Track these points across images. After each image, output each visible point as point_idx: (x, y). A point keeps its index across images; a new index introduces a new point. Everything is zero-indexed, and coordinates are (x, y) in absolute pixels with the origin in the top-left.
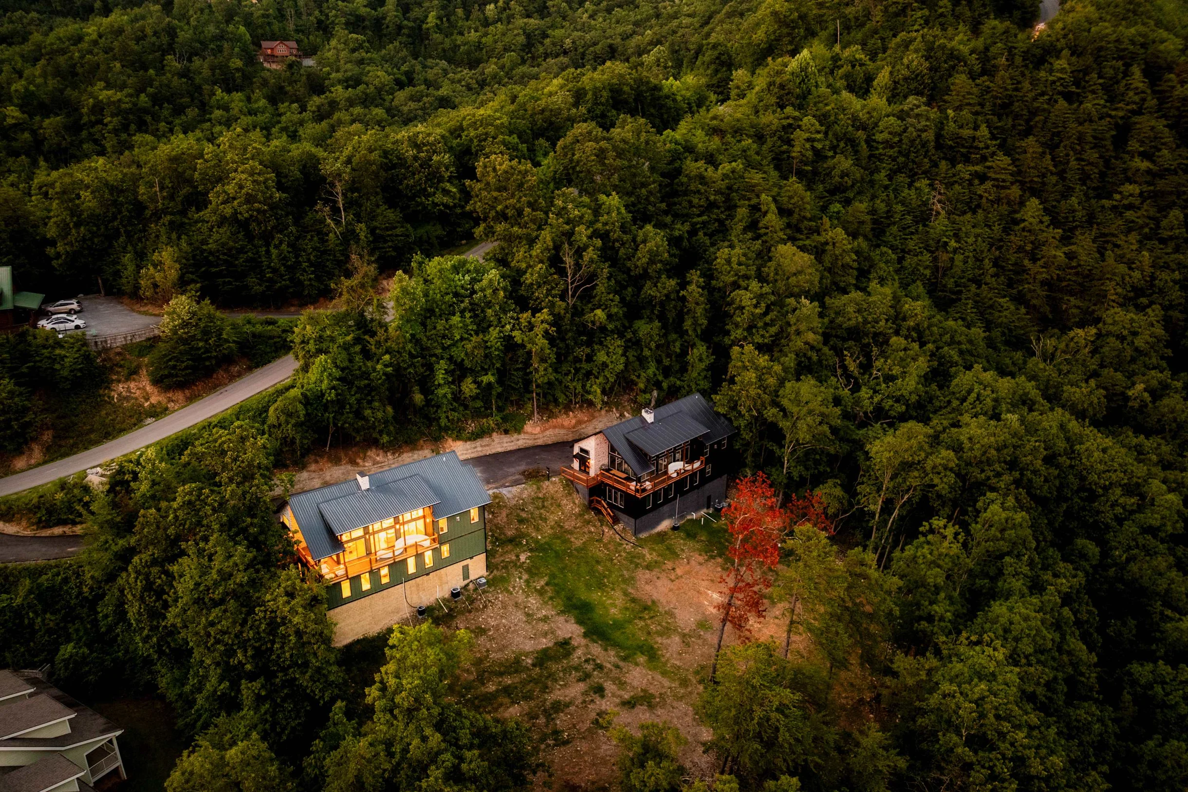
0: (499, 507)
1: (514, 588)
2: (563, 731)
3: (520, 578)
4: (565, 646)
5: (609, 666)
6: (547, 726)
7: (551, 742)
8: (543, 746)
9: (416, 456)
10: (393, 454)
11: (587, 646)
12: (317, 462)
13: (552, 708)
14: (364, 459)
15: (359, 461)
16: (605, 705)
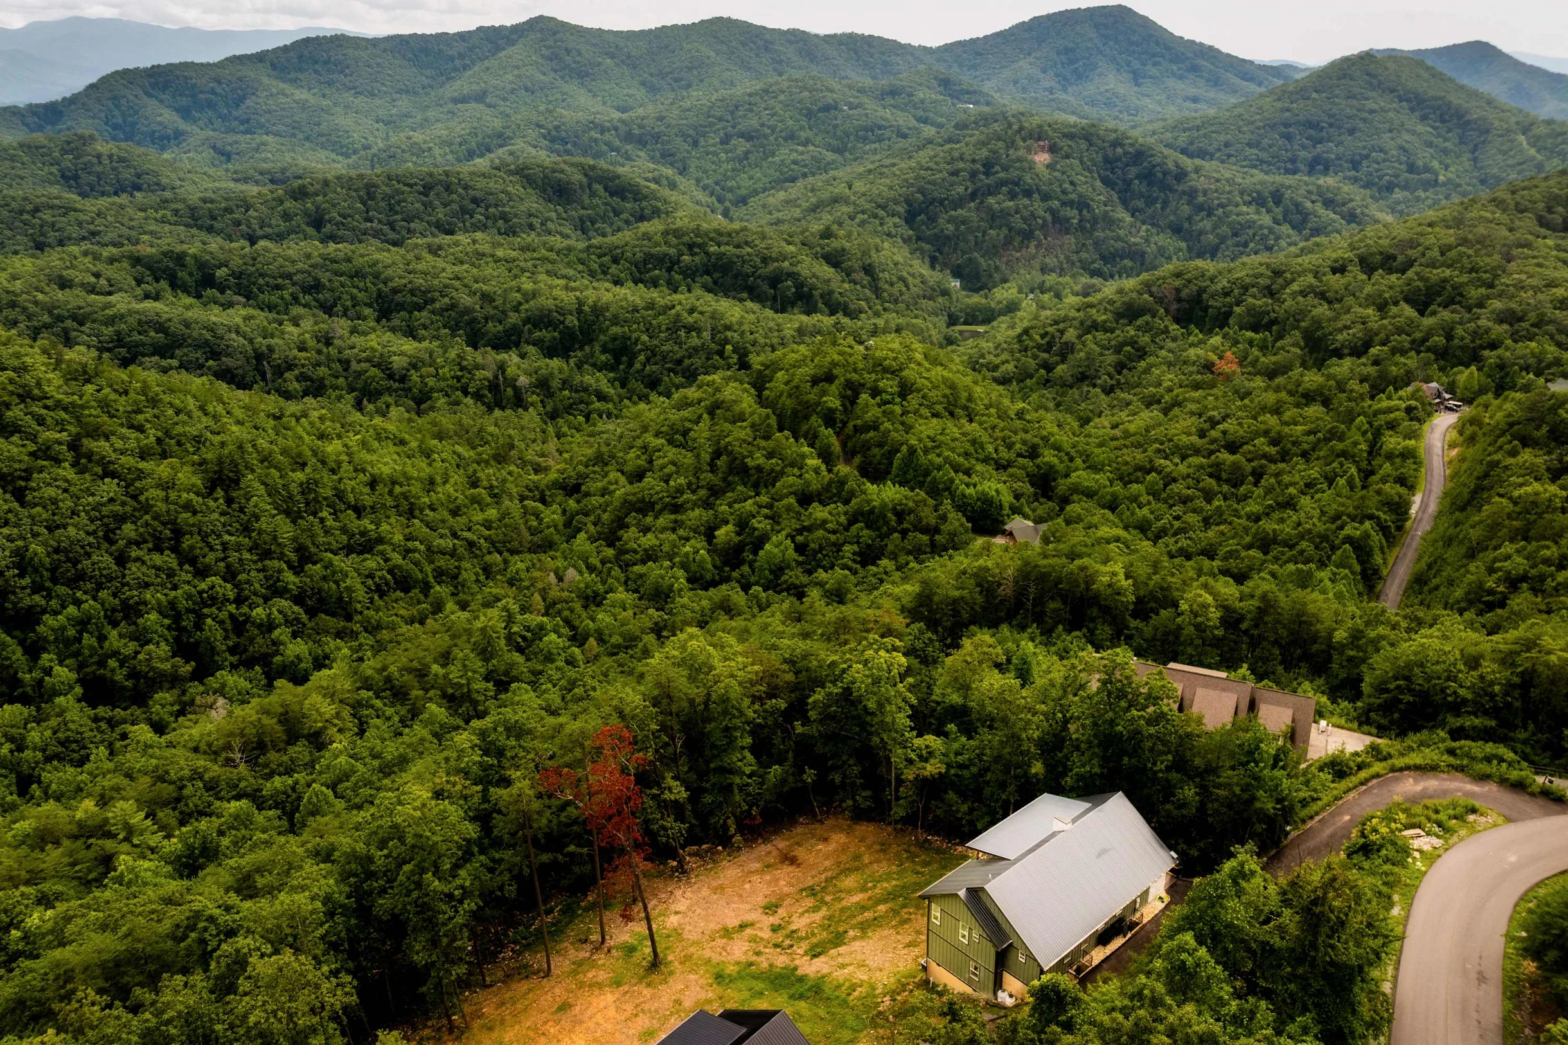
1: (889, 977)
2: (806, 896)
3: (883, 985)
4: (816, 951)
5: (767, 950)
6: (822, 895)
7: (816, 887)
11: (792, 959)
13: (819, 907)
16: (769, 920)
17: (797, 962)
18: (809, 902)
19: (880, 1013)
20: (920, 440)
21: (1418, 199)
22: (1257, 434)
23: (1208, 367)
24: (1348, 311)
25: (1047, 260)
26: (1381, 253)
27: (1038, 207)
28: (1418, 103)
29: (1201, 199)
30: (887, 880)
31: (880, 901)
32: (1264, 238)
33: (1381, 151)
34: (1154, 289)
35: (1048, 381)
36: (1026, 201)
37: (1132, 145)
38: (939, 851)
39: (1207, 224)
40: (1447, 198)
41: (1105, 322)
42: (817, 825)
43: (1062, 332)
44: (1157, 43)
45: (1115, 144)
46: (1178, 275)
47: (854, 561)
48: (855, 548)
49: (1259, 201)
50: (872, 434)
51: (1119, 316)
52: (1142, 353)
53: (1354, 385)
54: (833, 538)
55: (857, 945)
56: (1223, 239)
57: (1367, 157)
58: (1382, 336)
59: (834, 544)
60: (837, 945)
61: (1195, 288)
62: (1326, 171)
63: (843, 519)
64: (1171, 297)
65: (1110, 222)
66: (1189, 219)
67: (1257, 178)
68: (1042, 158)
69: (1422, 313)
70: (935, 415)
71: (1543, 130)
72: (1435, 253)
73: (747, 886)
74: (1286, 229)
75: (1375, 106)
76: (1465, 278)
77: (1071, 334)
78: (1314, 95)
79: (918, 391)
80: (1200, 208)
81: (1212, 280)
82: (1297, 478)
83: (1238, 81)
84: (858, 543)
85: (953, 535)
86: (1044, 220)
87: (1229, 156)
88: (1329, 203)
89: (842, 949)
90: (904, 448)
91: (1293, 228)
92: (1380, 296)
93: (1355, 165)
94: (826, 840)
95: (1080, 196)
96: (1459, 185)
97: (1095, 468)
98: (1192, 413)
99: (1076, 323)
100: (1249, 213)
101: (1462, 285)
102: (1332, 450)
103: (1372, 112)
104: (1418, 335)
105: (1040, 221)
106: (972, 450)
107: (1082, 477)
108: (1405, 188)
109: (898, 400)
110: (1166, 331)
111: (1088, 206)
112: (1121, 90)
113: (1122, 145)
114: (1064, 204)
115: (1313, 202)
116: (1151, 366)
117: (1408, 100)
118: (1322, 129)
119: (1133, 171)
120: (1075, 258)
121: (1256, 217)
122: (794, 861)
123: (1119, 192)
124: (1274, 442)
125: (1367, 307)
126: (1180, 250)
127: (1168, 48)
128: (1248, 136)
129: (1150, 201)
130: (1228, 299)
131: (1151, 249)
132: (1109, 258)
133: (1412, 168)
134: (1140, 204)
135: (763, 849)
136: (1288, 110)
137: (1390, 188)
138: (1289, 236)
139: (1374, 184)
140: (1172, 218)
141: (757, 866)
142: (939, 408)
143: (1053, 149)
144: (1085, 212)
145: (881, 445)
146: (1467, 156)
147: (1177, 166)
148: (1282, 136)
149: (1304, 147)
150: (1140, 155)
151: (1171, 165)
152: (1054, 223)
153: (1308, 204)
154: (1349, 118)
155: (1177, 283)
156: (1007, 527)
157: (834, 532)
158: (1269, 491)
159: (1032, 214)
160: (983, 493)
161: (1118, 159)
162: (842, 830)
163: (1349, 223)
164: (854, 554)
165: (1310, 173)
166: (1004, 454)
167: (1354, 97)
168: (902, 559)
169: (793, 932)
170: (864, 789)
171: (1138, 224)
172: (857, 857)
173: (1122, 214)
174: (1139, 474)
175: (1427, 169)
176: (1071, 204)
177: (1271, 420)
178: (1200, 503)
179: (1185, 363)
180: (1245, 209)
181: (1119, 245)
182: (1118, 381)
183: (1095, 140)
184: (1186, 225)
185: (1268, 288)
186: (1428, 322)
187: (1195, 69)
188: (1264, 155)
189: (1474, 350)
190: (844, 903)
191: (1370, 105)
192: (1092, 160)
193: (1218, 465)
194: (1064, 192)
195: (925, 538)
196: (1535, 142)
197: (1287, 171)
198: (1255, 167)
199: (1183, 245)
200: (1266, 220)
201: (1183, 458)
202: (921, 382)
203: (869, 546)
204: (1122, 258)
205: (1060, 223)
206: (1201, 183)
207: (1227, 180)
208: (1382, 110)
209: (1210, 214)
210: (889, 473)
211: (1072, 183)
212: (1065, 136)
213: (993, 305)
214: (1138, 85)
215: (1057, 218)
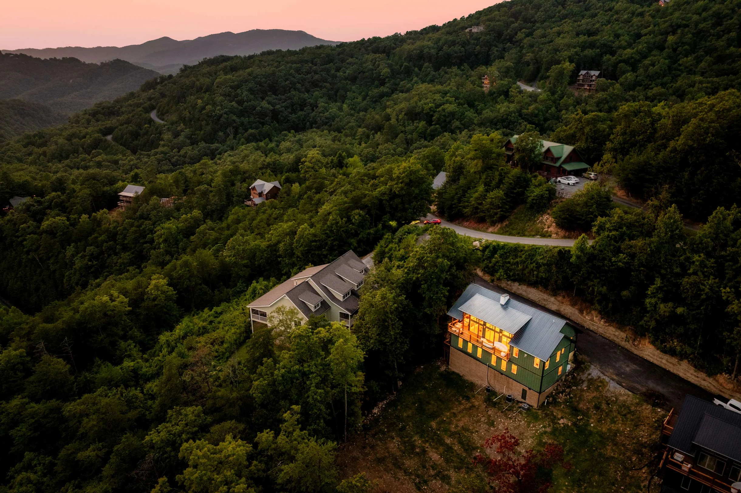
0: (597, 389)
1: (533, 426)
2: (427, 485)
3: (544, 427)
6: (429, 476)
7: (417, 480)
8: (413, 477)
9: (617, 333)
10: (605, 322)
12: (564, 297)
13: (444, 476)
14: (587, 314)
15: (585, 312)
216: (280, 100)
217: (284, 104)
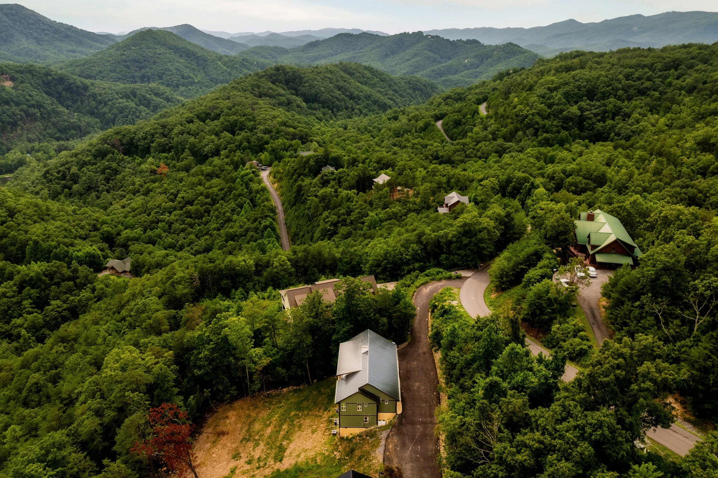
2: (246, 442)
4: (279, 458)
5: (256, 472)
11: (273, 468)
13: (258, 443)
16: (242, 462)
17: (276, 468)
18: (251, 444)
19: (340, 459)
20: (38, 236)
21: (190, 90)
22: (198, 195)
23: (153, 172)
24: (204, 138)
25: (29, 135)
26: (204, 113)
27: (15, 109)
28: (177, 50)
29: (99, 98)
30: (273, 416)
31: (280, 426)
32: (134, 113)
33: (169, 70)
34: (108, 141)
35: (71, 194)
36: (7, 107)
37: (56, 75)
38: (278, 395)
39: (106, 109)
40: (201, 88)
41: (90, 160)
42: (216, 414)
43: (69, 169)
44: (44, 24)
45: (47, 74)
46: (117, 133)
47: (32, 308)
48: (30, 301)
49: (126, 96)
50: (4, 240)
51: (95, 157)
52: (116, 172)
53: (227, 167)
54: (14, 300)
55: (292, 446)
56: (116, 115)
57: (164, 73)
58: (223, 146)
59: (16, 303)
60: (284, 451)
61: (128, 138)
62: (149, 81)
63: (15, 288)
64: (118, 144)
65: (58, 114)
66: (96, 108)
67: (120, 86)
68: (8, 84)
69: (234, 135)
70: (35, 222)
71: (226, 59)
72: (226, 110)
73: (214, 455)
74: (142, 108)
75: (161, 52)
76: (243, 119)
77: (74, 169)
78: (133, 48)
79: (20, 212)
80: (100, 102)
81: (135, 133)
82: (227, 209)
83: (91, 42)
84: (30, 298)
85: (86, 277)
86: (21, 115)
87: (103, 77)
88: (157, 95)
89: (288, 452)
90: (30, 242)
91: (145, 107)
92: (214, 130)
93: (161, 78)
94: (227, 417)
95: (37, 102)
96: (203, 83)
97: (132, 227)
98: (161, 193)
99: (74, 163)
100: (124, 102)
101: (243, 121)
102: (234, 194)
103: (160, 54)
104: (237, 143)
105: (19, 116)
106: (67, 234)
107: (126, 233)
108: (183, 85)
109: (10, 219)
110: (123, 160)
111: (43, 107)
112: (32, 47)
113: (50, 75)
114: (29, 106)
115: (150, 95)
116: (124, 177)
117: (173, 49)
118: (141, 63)
119: (60, 88)
120: (44, 133)
121: (128, 104)
122: (223, 433)
123: (56, 98)
124: (207, 197)
125: (211, 135)
126: (97, 123)
127: (50, 27)
128: (109, 67)
129: (75, 102)
130: (146, 141)
131: (83, 124)
132: (64, 130)
133: (183, 77)
134: (69, 103)
135: (203, 436)
136: (124, 55)
137: (177, 86)
138: (145, 111)
139: (171, 85)
140: (88, 108)
141: (208, 445)
142: (35, 218)
143: (12, 79)
144: (42, 109)
145: (13, 244)
146: (202, 71)
147: (82, 83)
148: (125, 66)
149: (136, 71)
150: (61, 80)
151: (79, 83)
152: (27, 117)
153: (148, 96)
154: (151, 57)
155: (119, 137)
156: (107, 265)
157: (13, 297)
158: (217, 217)
159: (13, 113)
160: (88, 253)
161: (50, 82)
162: (230, 410)
163: (168, 102)
164: (31, 304)
165: (142, 82)
166: (82, 232)
167: (150, 48)
168: (64, 297)
169: (258, 459)
170: (231, 386)
171: (72, 113)
172: (249, 416)
173: (61, 109)
174: (154, 224)
175: (189, 77)
176: (33, 106)
177: (201, 188)
178: (190, 229)
179: (141, 172)
180: (121, 100)
181: (66, 124)
182: (109, 186)
183: (34, 73)
184: (96, 111)
185: (162, 133)
186: (239, 138)
187: (67, 36)
188: (119, 76)
189: (260, 146)
190: (266, 435)
191: (158, 51)
192: (37, 83)
193: (188, 212)
194: (27, 100)
195: (71, 283)
196: (225, 64)
197: (132, 82)
198: (117, 81)
199: (98, 120)
200: (133, 105)
201: (170, 213)
202: (19, 207)
203: (37, 297)
204: (70, 130)
205: (31, 117)
206: (96, 91)
207: (108, 88)
208: (164, 53)
209: (106, 104)
210: (25, 257)
211: (30, 95)
212: (17, 72)
213: (10, 163)
214: (39, 44)
215: (28, 115)
216: (595, 105)
217: (594, 111)
